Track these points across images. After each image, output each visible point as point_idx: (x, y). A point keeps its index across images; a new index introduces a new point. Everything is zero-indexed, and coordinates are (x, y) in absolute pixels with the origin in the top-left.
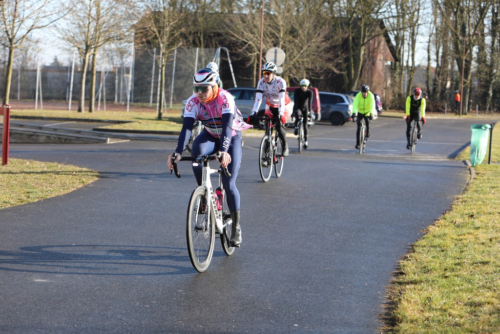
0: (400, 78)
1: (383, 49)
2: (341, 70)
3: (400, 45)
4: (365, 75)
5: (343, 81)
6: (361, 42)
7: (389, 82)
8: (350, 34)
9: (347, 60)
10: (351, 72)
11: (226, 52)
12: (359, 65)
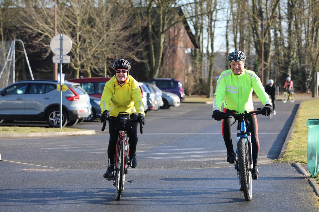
0: (201, 63)
1: (183, 37)
2: (142, 59)
3: (199, 33)
4: (166, 62)
5: (145, 69)
6: (161, 30)
7: (190, 68)
8: (149, 22)
9: (147, 48)
10: (152, 60)
11: (22, 44)
12: (159, 53)
